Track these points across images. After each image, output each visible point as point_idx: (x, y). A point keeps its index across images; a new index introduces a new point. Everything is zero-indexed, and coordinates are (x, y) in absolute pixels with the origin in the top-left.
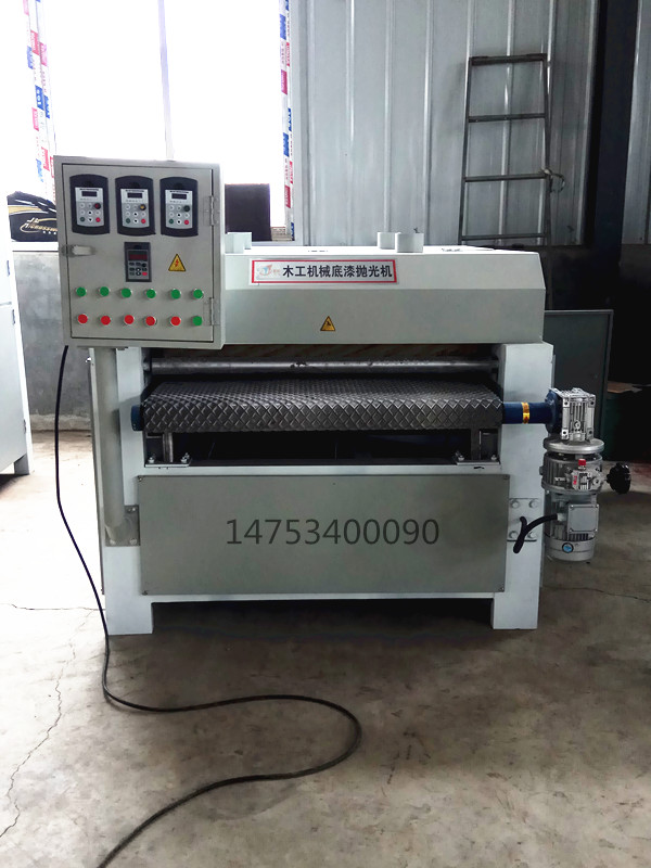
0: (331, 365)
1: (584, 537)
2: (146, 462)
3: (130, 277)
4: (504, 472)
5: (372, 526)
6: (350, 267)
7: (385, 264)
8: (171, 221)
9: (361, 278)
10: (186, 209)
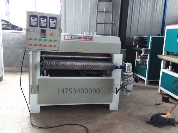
0: (80, 57)
1: (129, 91)
2: (41, 76)
3: (42, 36)
4: (113, 79)
5: (86, 90)
6: (84, 38)
7: (91, 37)
8: (51, 26)
9: (86, 40)
10: (54, 23)
